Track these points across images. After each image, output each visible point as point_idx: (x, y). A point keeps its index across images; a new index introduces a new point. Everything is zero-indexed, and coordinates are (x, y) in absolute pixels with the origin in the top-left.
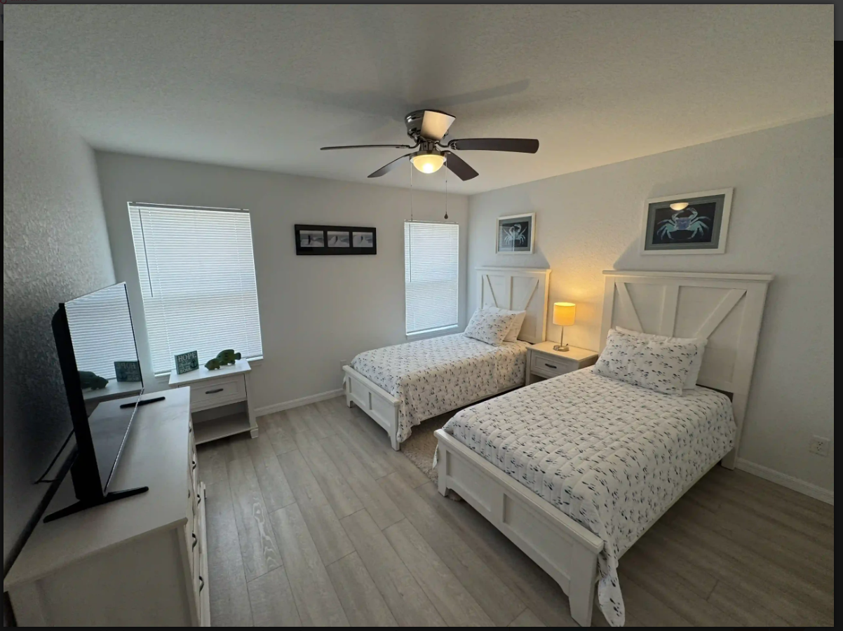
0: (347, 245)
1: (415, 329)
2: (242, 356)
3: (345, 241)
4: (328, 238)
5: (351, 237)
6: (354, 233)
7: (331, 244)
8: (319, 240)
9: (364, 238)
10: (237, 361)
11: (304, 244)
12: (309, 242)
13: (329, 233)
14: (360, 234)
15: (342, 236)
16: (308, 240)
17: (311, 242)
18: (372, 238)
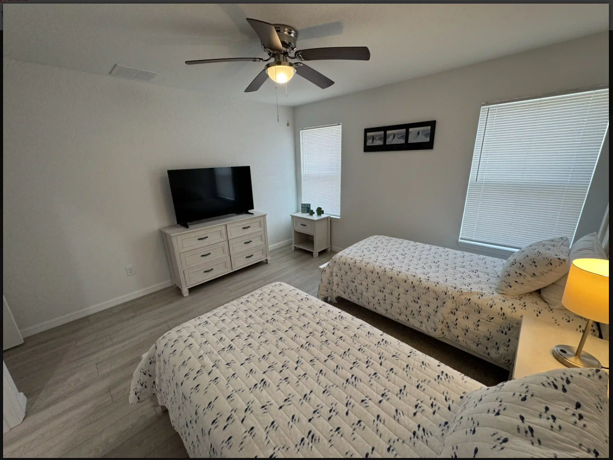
0: (402, 141)
1: (473, 238)
2: (324, 212)
3: (402, 137)
4: (387, 136)
5: (407, 133)
6: (411, 130)
7: (389, 141)
8: (380, 139)
9: (420, 133)
10: (322, 215)
11: (369, 143)
12: (373, 141)
13: (388, 132)
14: (417, 129)
15: (398, 134)
16: (371, 140)
17: (374, 141)
18: (429, 132)
